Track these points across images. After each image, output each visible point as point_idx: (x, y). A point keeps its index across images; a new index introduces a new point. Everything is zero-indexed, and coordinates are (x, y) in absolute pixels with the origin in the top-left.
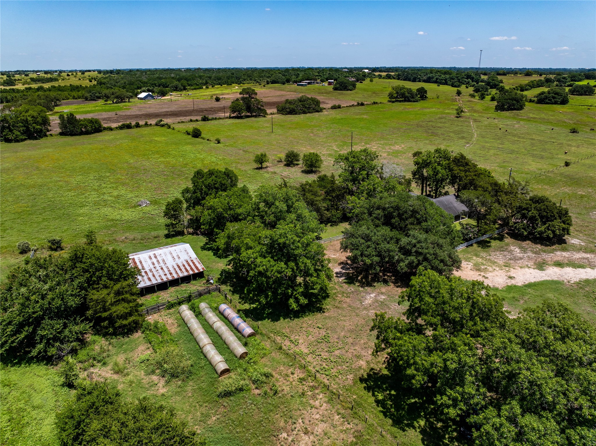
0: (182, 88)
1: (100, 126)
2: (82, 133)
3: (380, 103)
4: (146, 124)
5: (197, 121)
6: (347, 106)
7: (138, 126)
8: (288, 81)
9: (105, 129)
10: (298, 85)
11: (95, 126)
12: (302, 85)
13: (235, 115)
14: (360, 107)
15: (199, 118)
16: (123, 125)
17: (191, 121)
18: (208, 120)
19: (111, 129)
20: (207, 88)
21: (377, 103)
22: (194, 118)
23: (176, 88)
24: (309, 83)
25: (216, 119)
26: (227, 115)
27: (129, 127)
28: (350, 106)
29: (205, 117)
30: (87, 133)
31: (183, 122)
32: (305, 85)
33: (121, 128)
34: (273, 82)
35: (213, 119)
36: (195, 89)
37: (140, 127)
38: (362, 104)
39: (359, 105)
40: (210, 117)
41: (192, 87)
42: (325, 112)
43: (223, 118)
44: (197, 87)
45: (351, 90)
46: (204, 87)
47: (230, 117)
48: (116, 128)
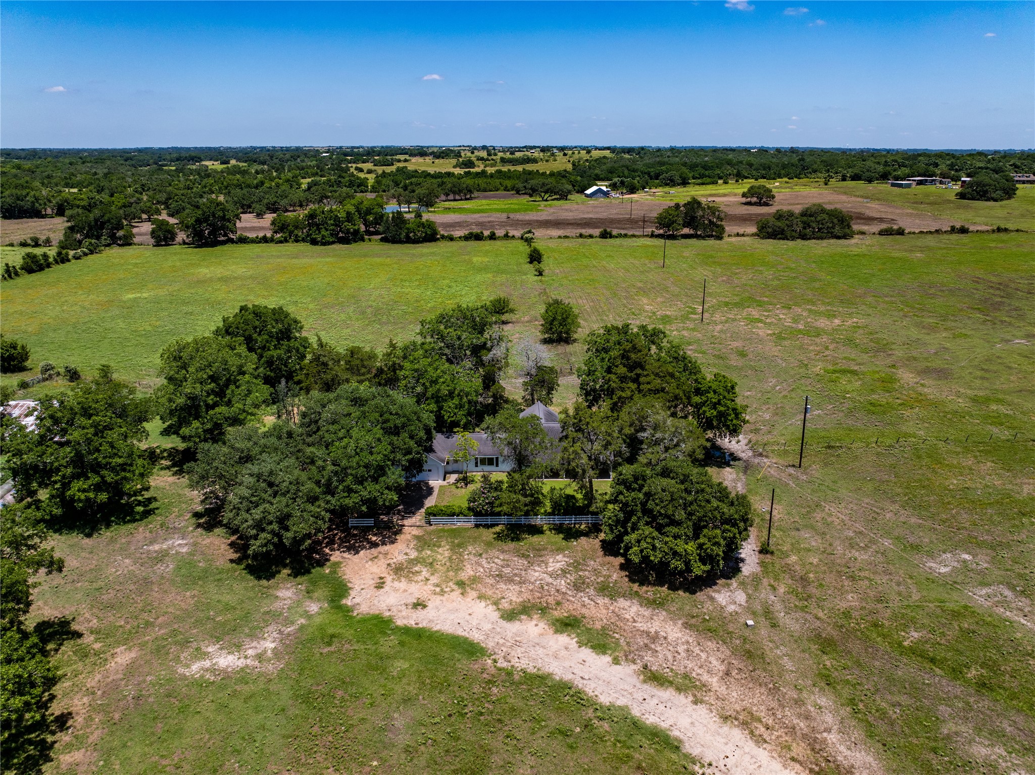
0: (680, 181)
1: (435, 233)
2: (409, 241)
3: (1017, 231)
4: (506, 236)
5: (591, 236)
6: (921, 232)
7: (492, 237)
8: (884, 177)
9: (443, 237)
10: (893, 185)
11: (426, 233)
12: (900, 186)
13: (661, 232)
14: (955, 237)
15: (596, 232)
16: (471, 234)
17: (581, 236)
18: (611, 236)
19: (451, 239)
20: (726, 183)
21: (1006, 230)
22: (584, 231)
23: (672, 181)
24: (920, 183)
25: (626, 236)
26: (648, 230)
27: (478, 237)
28: (931, 232)
29: (605, 231)
30: (416, 241)
31: (566, 237)
32: (909, 186)
33: (467, 238)
34: (856, 177)
35: (620, 236)
36: (703, 184)
37: (495, 239)
38: (963, 231)
39: (953, 230)
40: (615, 232)
41: (699, 181)
42: (855, 240)
43: (639, 237)
44: (708, 180)
45: (996, 200)
46: (720, 182)
47: (652, 236)
48: (460, 238)
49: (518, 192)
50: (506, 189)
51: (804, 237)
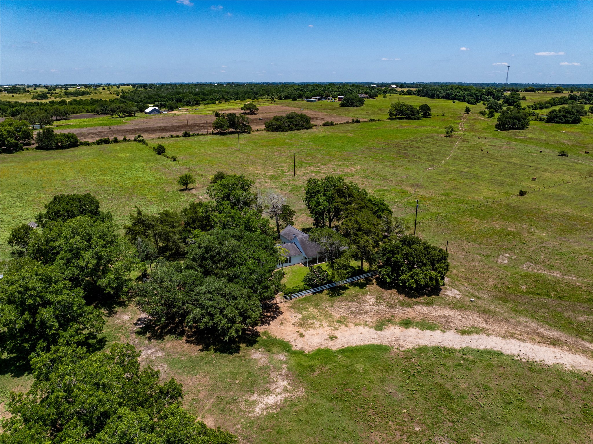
0: (195, 103)
1: (76, 141)
2: (58, 148)
3: (378, 120)
4: (125, 140)
5: (178, 136)
6: (341, 123)
7: (116, 141)
8: (300, 97)
9: (82, 143)
10: (308, 101)
11: (70, 141)
12: (311, 101)
13: (217, 131)
14: (355, 124)
15: (180, 134)
16: (101, 140)
17: (172, 136)
18: (190, 136)
19: (88, 144)
20: (220, 103)
21: (374, 120)
22: (174, 134)
23: (190, 102)
24: (319, 99)
25: (198, 135)
26: (210, 130)
27: (106, 142)
28: (345, 123)
29: (186, 132)
30: (63, 148)
31: (163, 138)
32: (315, 101)
33: (99, 143)
34: (286, 98)
35: (194, 135)
36: (208, 104)
37: (118, 142)
38: (358, 121)
39: (353, 121)
40: (191, 133)
41: (205, 102)
42: (314, 129)
43: (206, 135)
44: (210, 102)
45: (357, 107)
46: (217, 102)
47: (213, 134)
48: (94, 143)
49: (98, 113)
50: (88, 111)
51: (291, 129)
